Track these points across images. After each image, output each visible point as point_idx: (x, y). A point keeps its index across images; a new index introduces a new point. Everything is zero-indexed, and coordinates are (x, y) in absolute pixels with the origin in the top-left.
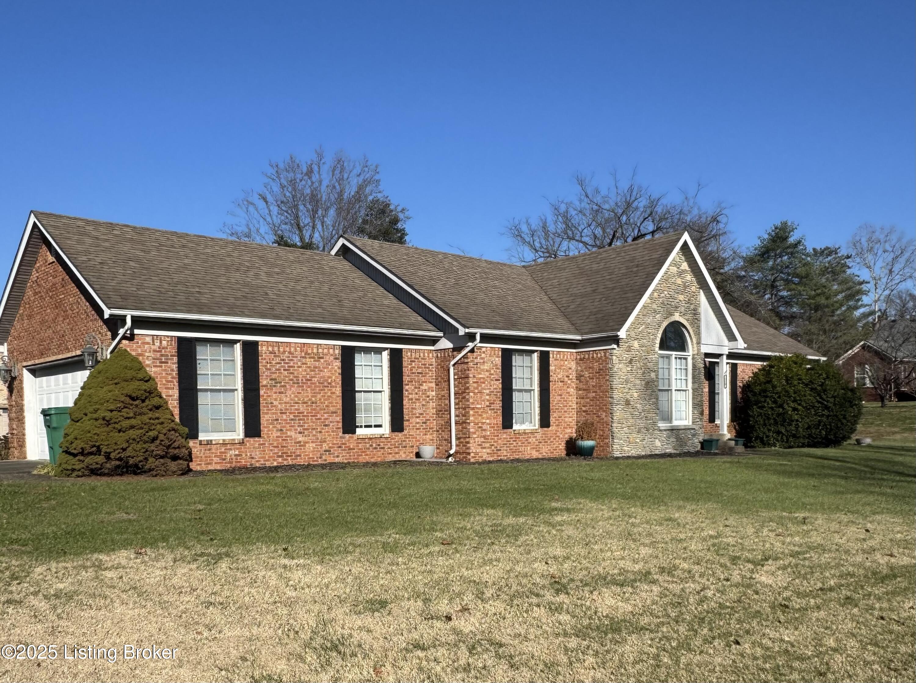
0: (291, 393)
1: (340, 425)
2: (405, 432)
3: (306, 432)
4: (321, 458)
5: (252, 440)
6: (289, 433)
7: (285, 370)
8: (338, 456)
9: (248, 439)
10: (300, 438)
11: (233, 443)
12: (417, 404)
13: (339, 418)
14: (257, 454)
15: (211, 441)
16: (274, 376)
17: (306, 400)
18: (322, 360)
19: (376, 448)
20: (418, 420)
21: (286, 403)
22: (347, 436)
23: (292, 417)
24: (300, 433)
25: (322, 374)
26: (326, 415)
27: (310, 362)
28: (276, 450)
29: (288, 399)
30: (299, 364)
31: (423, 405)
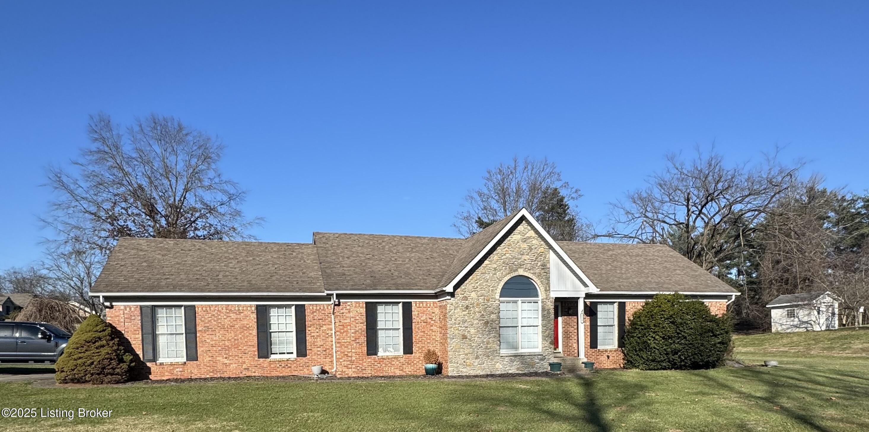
0: (219, 334)
1: (256, 353)
2: (308, 357)
3: (231, 358)
4: (241, 373)
5: (191, 362)
6: (218, 358)
7: (214, 321)
8: (255, 372)
9: (188, 362)
10: (226, 361)
11: (177, 364)
12: (318, 339)
13: (256, 349)
14: (195, 371)
15: (163, 363)
16: (207, 325)
17: (230, 338)
18: (242, 314)
19: (284, 367)
20: (319, 349)
21: (215, 340)
22: (261, 360)
23: (219, 348)
24: (226, 358)
25: (242, 322)
26: (245, 348)
27: (233, 316)
28: (209, 368)
29: (217, 338)
30: (225, 317)
31: (323, 340)
